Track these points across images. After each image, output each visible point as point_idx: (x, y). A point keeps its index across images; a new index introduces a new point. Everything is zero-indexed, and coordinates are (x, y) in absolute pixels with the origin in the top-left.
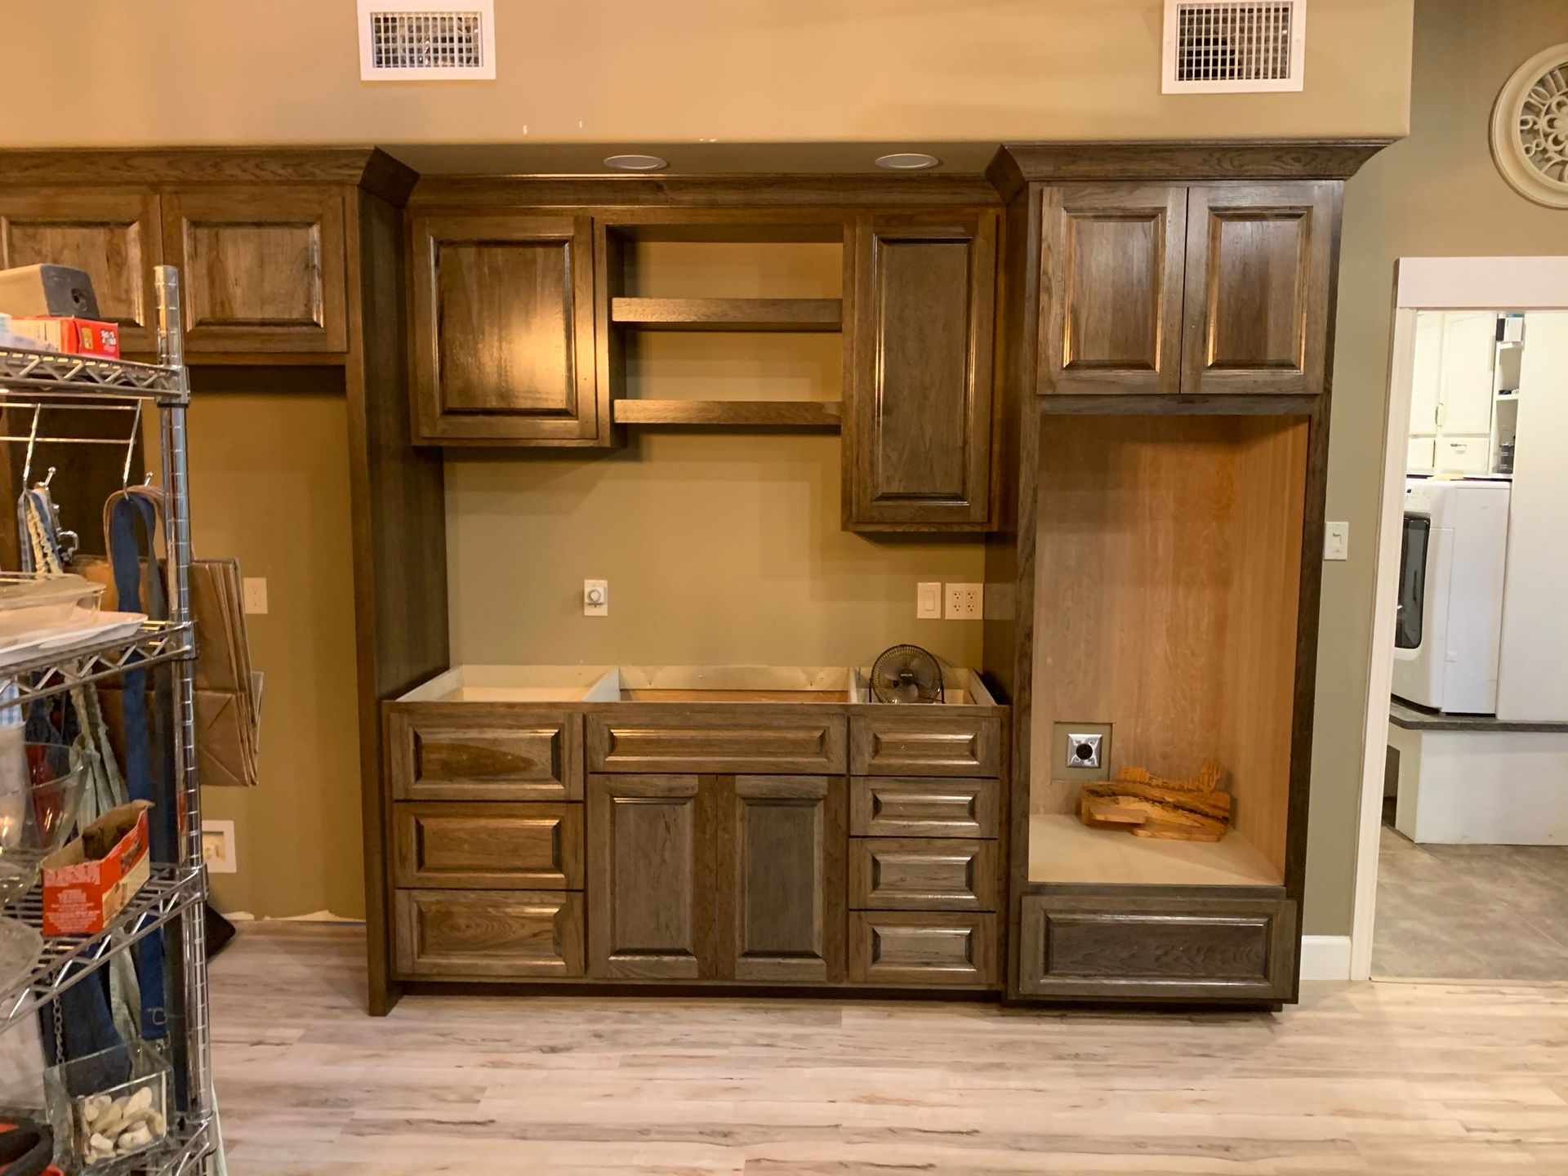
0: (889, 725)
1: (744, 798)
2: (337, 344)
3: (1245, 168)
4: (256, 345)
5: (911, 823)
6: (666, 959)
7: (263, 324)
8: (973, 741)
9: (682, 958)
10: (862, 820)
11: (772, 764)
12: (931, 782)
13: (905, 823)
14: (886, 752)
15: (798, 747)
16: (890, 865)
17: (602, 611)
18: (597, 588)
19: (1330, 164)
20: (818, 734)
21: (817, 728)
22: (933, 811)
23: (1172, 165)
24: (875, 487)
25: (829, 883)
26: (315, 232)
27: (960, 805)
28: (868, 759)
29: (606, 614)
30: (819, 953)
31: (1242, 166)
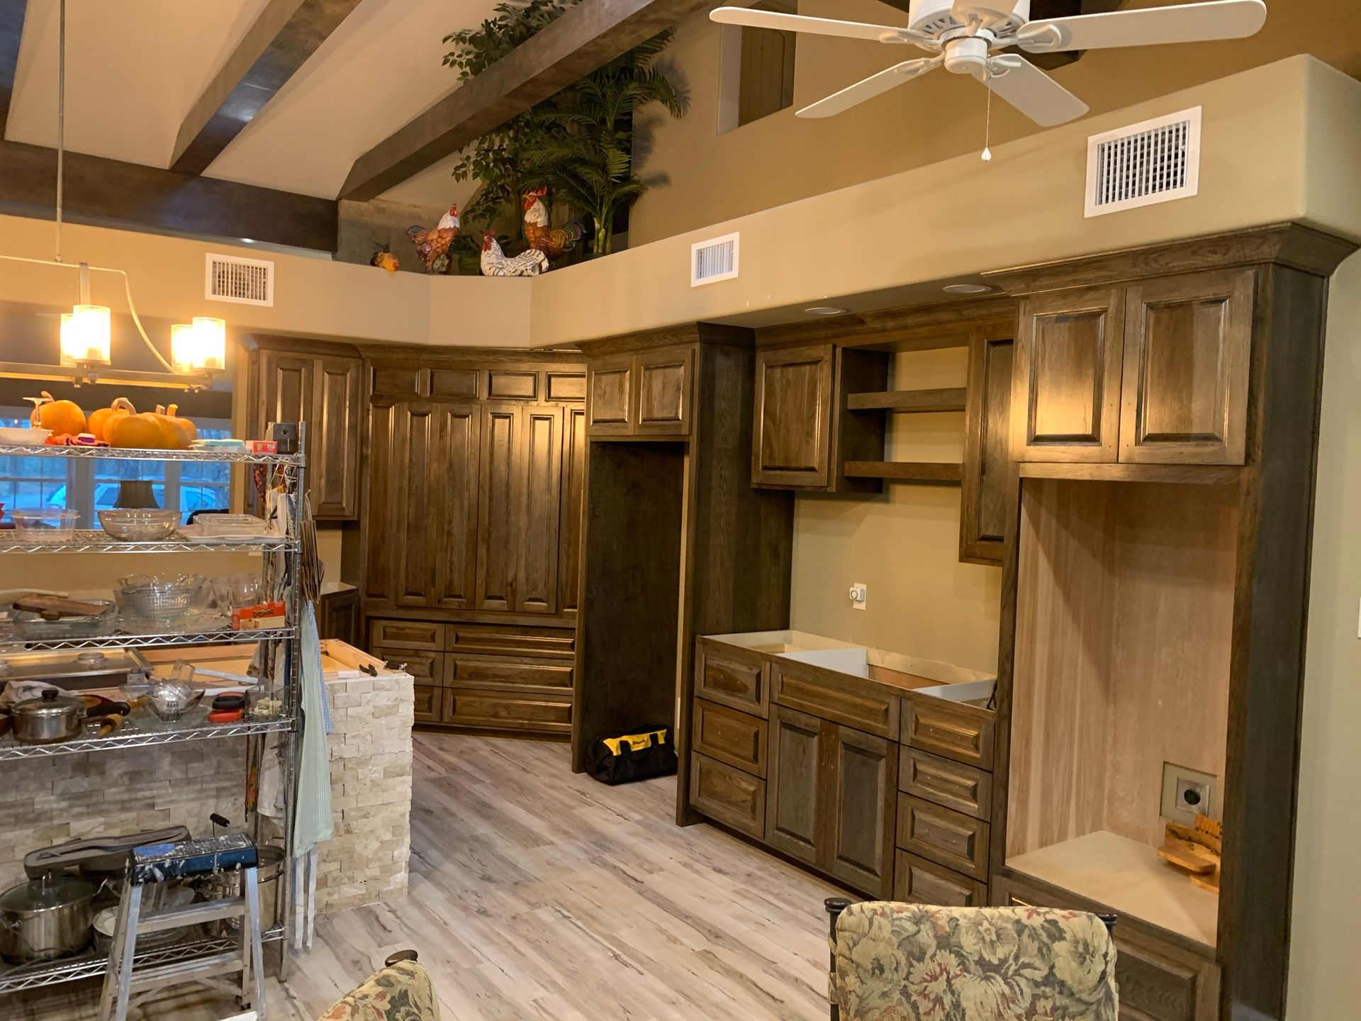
0: (923, 710)
1: (844, 743)
2: (685, 431)
3: (1171, 265)
4: (657, 431)
5: (935, 792)
6: (802, 843)
7: (663, 420)
8: (977, 737)
9: (809, 846)
10: (906, 783)
11: (858, 722)
12: (948, 763)
13: (932, 791)
14: (922, 731)
15: (871, 712)
16: (922, 821)
17: (862, 606)
18: (858, 589)
19: (1246, 251)
20: (884, 707)
21: (883, 702)
22: (949, 786)
23: (1109, 271)
24: (979, 530)
25: (886, 822)
26: (682, 369)
27: (966, 787)
28: (911, 734)
29: (864, 609)
30: (879, 872)
31: (1167, 264)
